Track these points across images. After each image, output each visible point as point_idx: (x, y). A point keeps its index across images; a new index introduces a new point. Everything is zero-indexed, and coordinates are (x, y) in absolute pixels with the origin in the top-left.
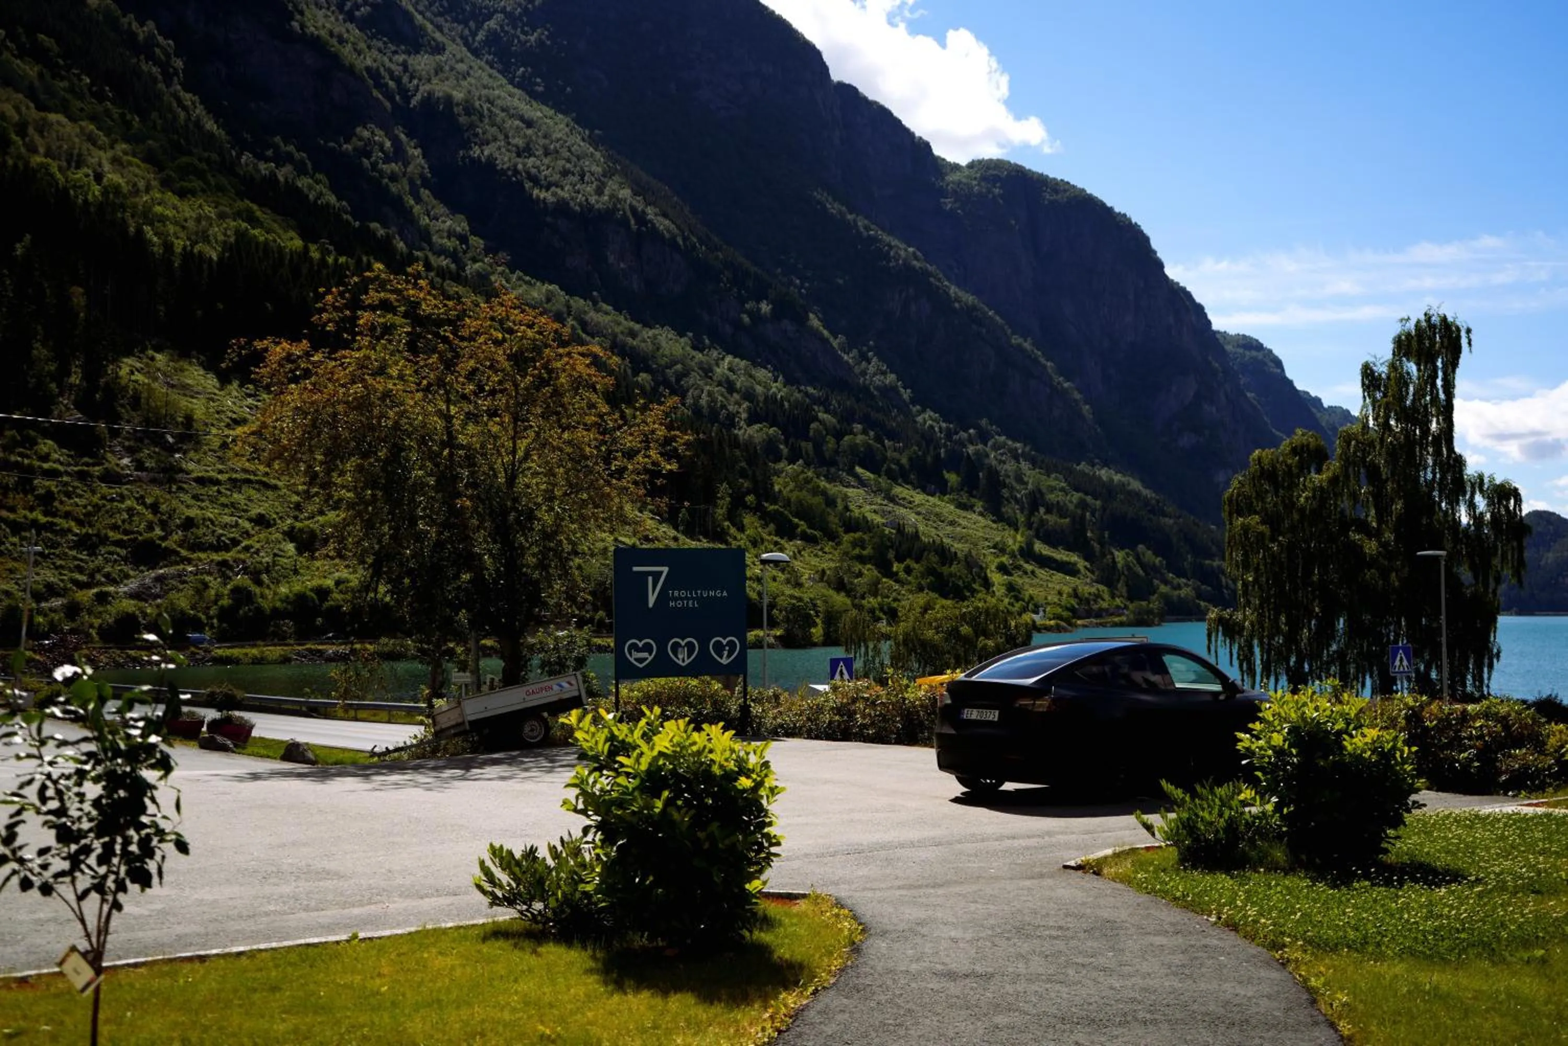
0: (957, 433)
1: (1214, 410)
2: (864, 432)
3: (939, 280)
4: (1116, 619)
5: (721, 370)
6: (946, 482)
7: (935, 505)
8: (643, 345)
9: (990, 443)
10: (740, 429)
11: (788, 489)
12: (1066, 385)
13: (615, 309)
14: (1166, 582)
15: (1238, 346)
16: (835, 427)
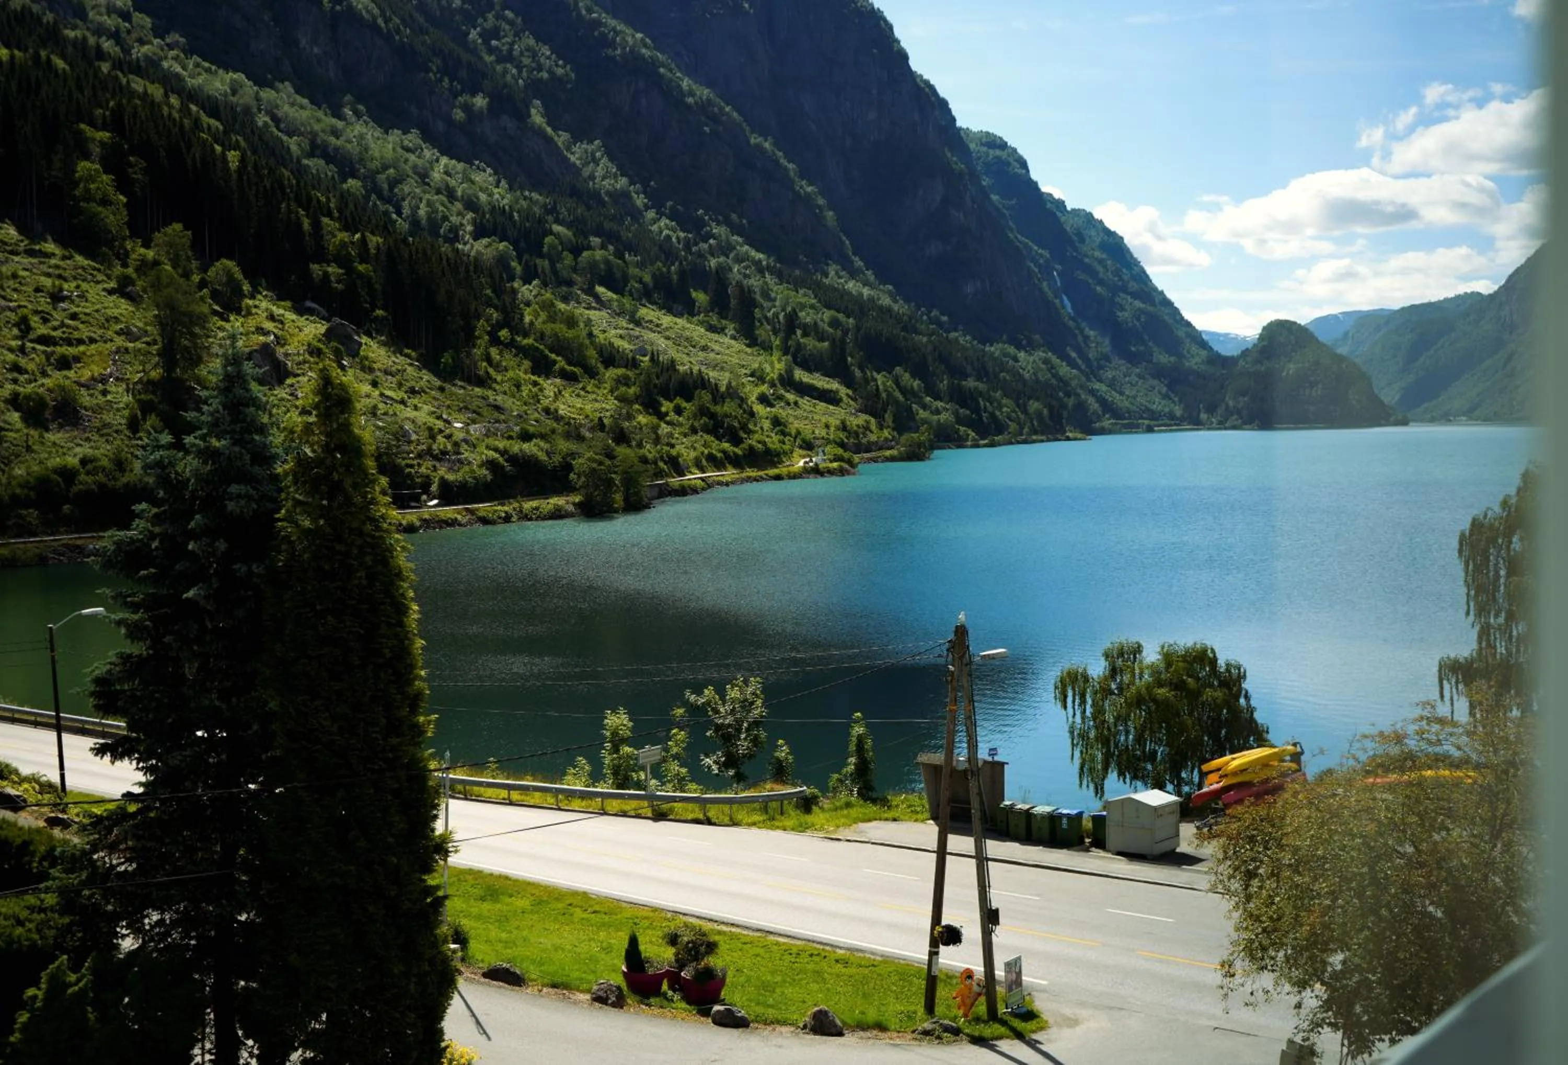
0: (696, 244)
1: (962, 216)
2: (603, 247)
3: (671, 70)
4: (888, 453)
5: (437, 175)
6: (693, 302)
7: (684, 329)
8: (349, 146)
9: (732, 255)
10: (465, 244)
11: (540, 320)
12: (809, 189)
13: (312, 103)
14: (925, 407)
15: (982, 144)
16: (570, 241)
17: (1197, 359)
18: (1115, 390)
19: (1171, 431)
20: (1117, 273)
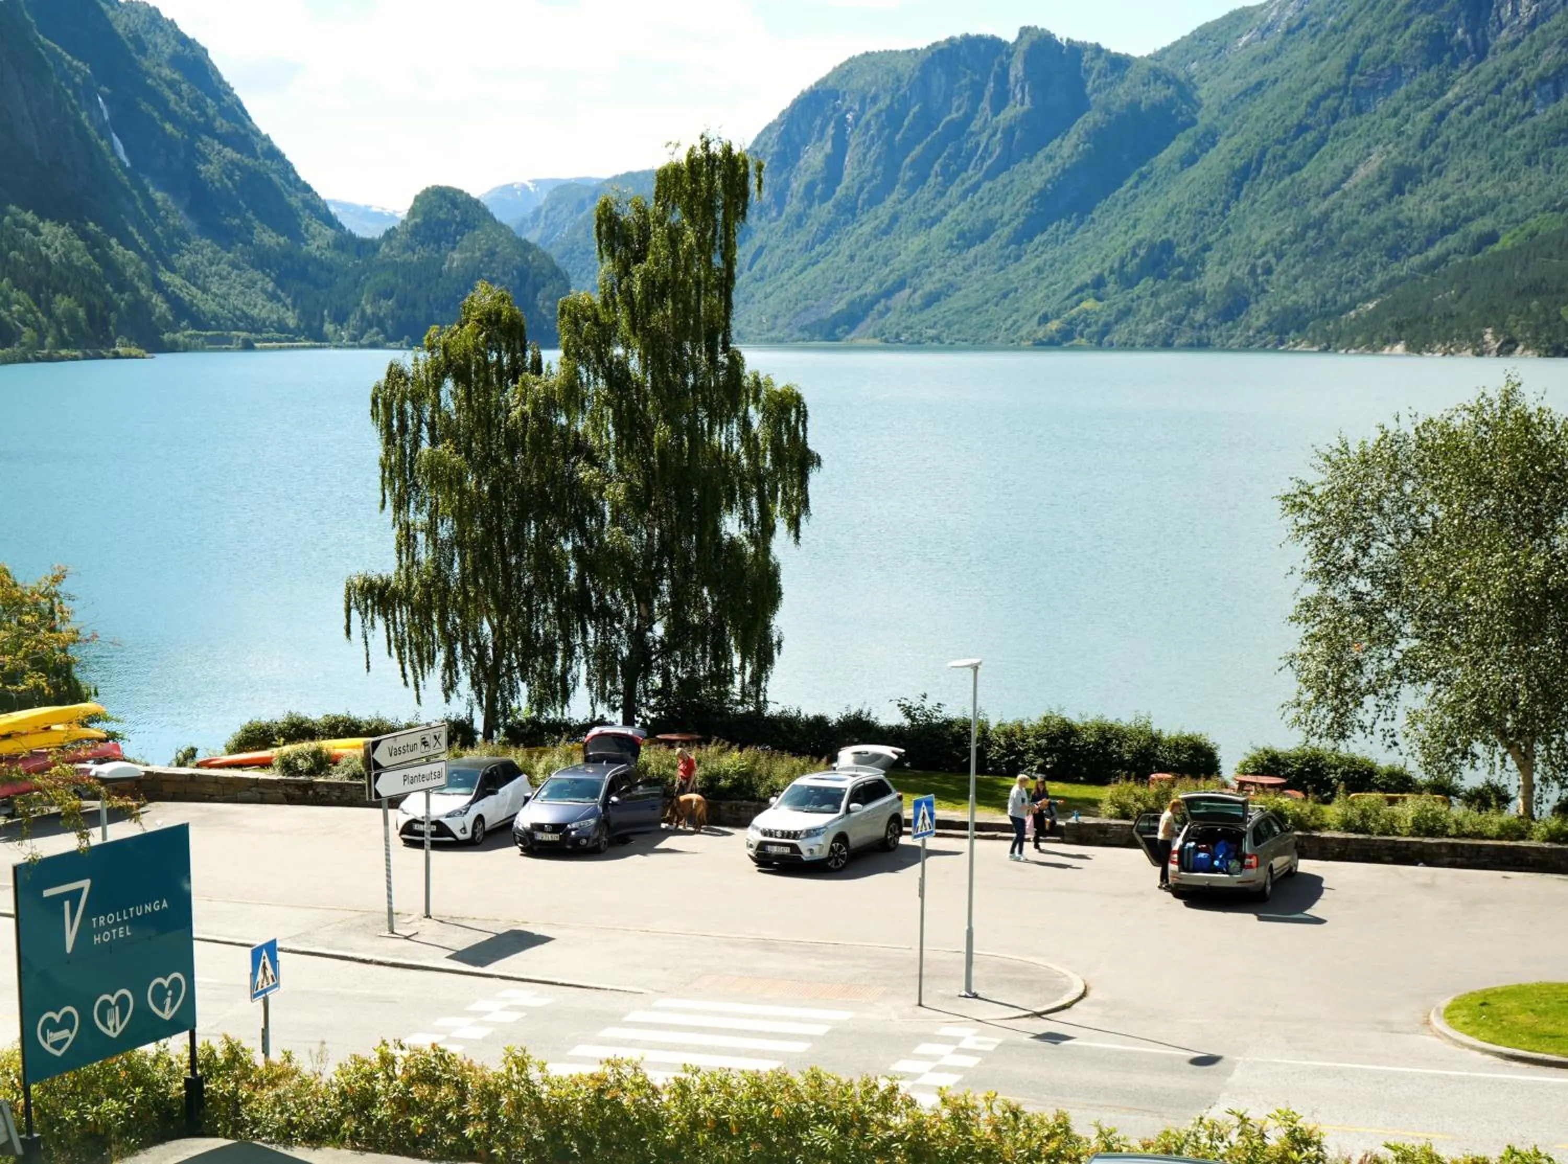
17: (320, 242)
18: (195, 284)
19: (281, 348)
20: (197, 104)
